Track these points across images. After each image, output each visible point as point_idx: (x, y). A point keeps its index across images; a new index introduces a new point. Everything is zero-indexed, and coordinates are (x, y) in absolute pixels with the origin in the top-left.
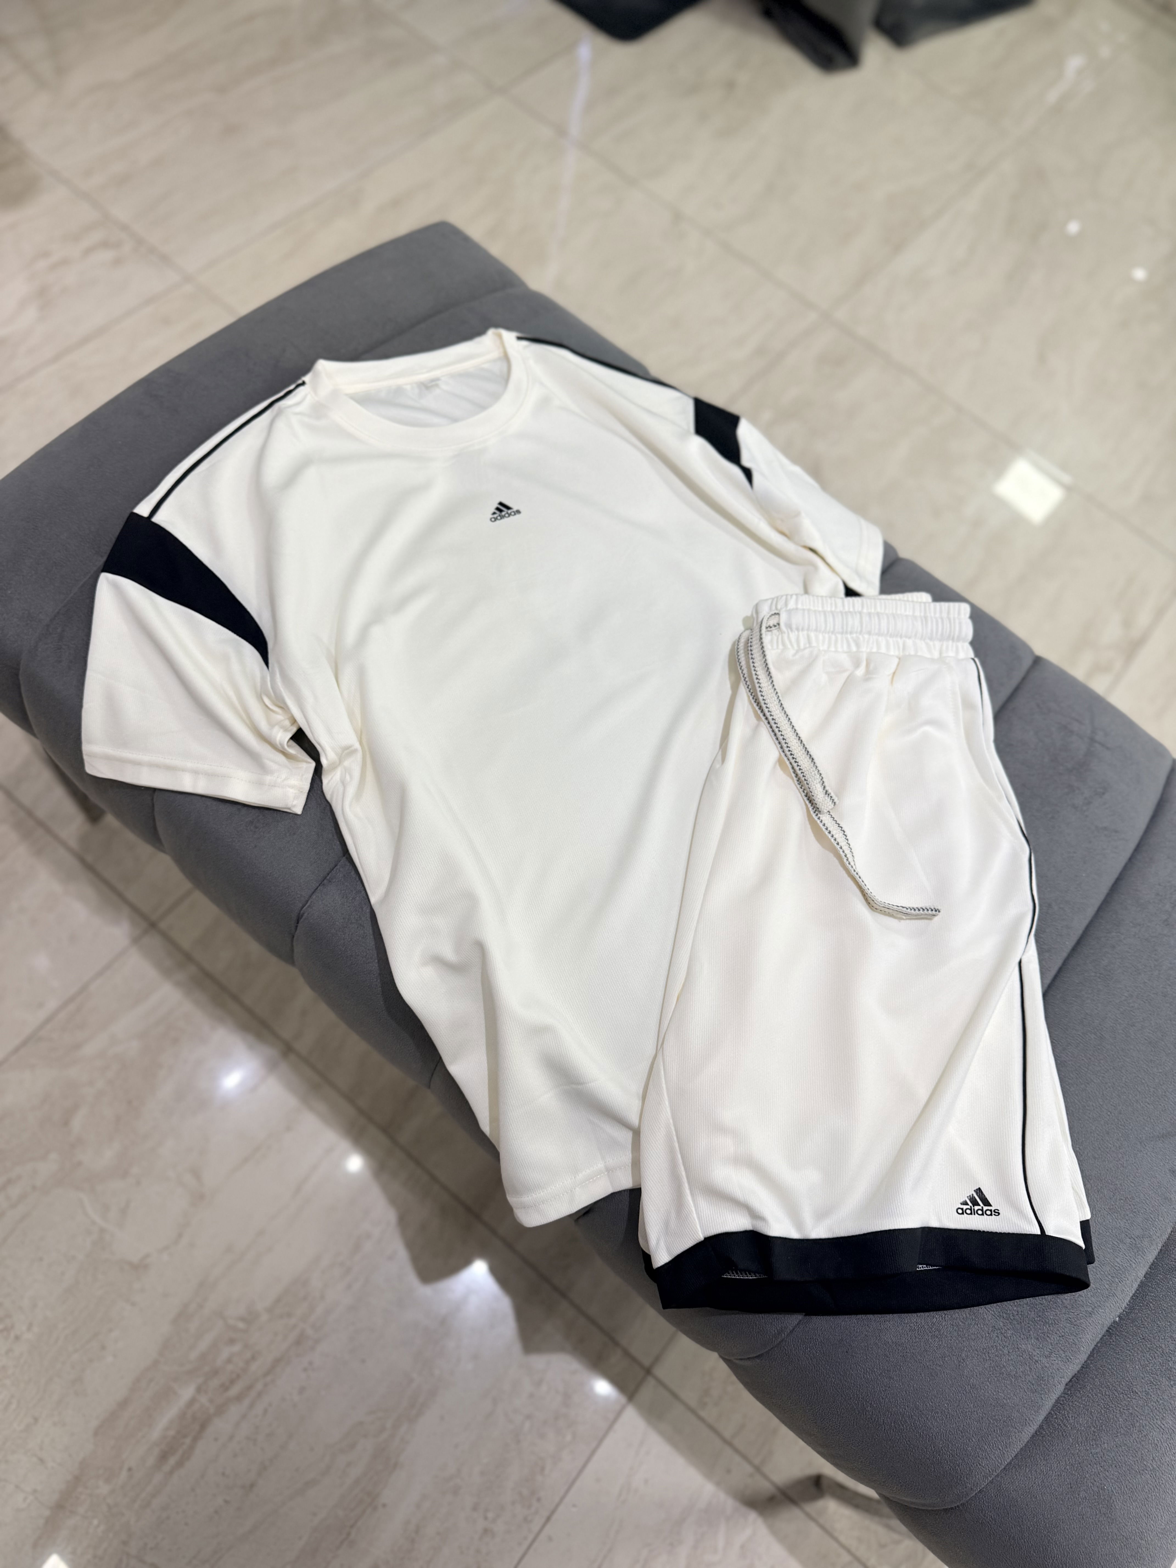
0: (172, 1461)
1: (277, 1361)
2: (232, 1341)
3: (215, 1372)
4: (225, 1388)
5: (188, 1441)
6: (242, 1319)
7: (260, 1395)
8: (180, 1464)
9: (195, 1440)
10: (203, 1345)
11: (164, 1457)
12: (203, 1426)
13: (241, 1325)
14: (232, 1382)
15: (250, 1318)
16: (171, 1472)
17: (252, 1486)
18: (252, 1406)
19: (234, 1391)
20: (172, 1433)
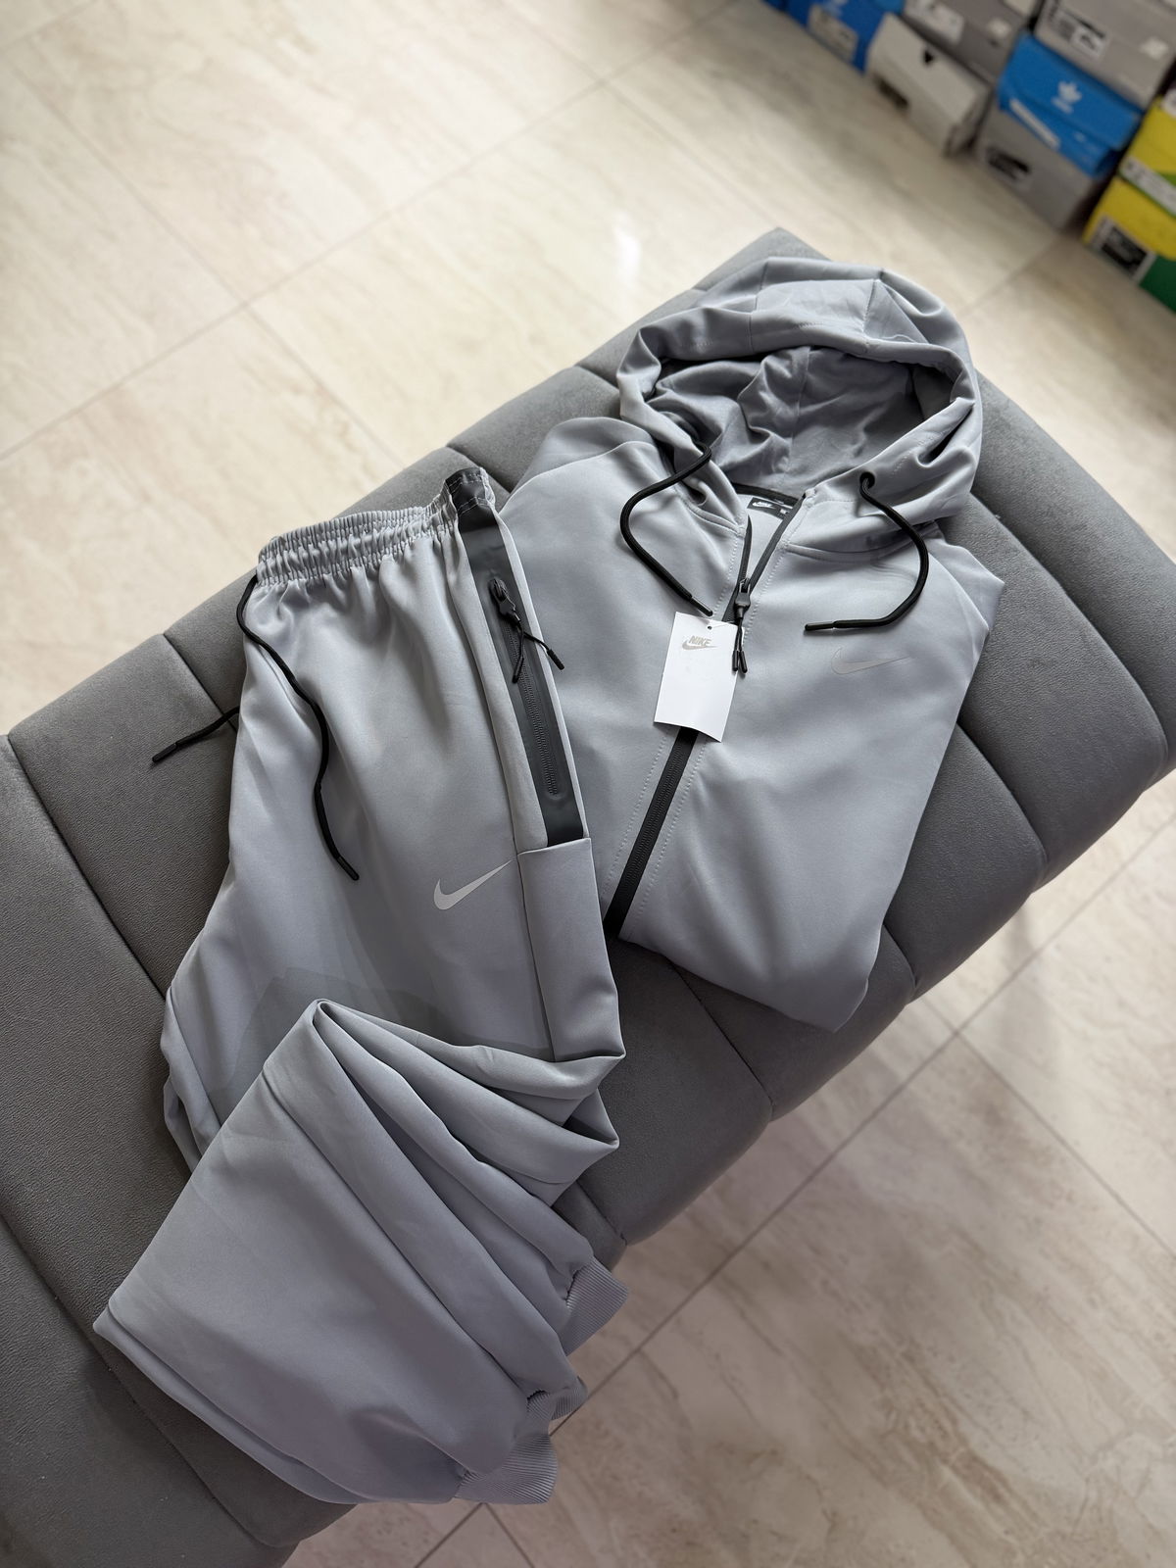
0: (1002, 1490)
1: (927, 1383)
2: (907, 1427)
3: (932, 1445)
4: (945, 1435)
5: (987, 1474)
6: (888, 1415)
7: (953, 1401)
8: (1004, 1483)
9: (987, 1467)
10: (907, 1455)
11: (997, 1498)
12: (975, 1459)
13: (893, 1416)
14: (941, 1428)
15: (887, 1406)
16: (1010, 1490)
17: (1025, 1412)
18: (961, 1409)
19: (947, 1425)
20: (979, 1490)
